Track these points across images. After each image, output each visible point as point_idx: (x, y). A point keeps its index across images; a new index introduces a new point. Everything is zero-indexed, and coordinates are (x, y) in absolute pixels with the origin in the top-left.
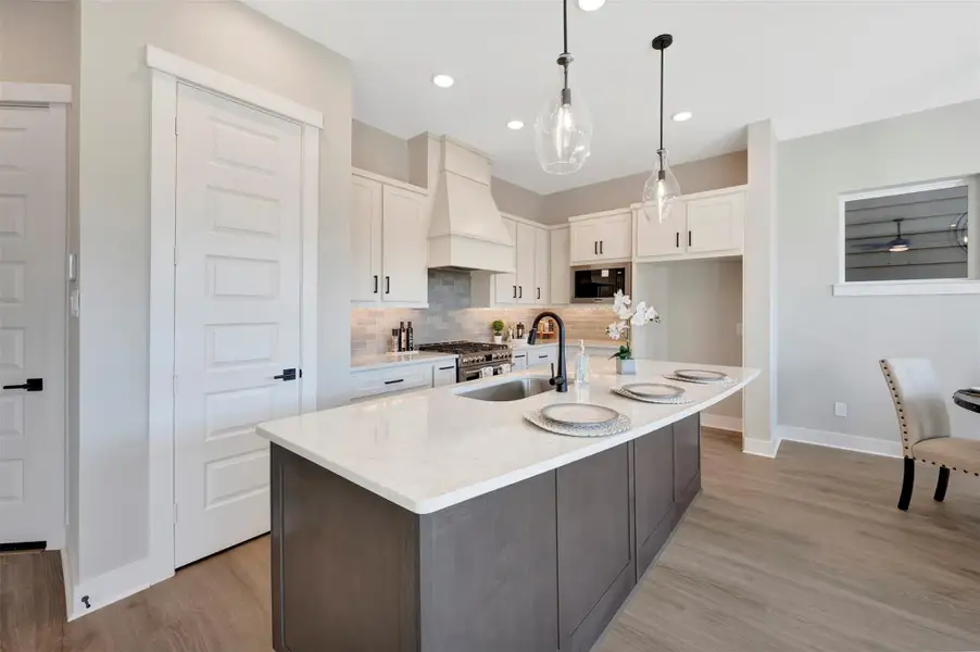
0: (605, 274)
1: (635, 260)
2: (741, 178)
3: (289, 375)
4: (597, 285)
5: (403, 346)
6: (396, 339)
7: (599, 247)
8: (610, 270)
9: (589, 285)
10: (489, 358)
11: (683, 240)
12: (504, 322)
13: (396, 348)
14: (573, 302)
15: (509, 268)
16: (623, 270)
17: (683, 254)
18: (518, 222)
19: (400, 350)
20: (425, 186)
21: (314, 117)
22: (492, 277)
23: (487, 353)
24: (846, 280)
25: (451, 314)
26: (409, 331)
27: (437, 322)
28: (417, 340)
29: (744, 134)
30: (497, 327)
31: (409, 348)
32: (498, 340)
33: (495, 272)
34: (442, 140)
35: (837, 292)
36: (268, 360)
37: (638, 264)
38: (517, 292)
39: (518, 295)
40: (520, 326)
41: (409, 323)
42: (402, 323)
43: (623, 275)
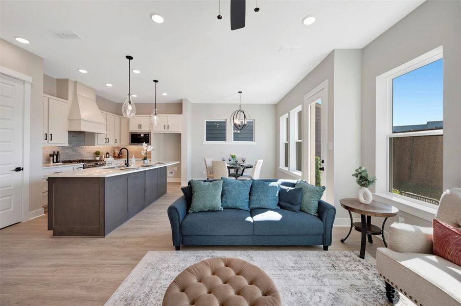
0: (142, 135)
1: (152, 132)
2: (180, 112)
3: (18, 169)
4: (139, 139)
5: (55, 161)
6: (52, 158)
7: (140, 126)
8: (144, 135)
9: (136, 139)
10: (97, 164)
11: (166, 127)
12: (100, 152)
13: (52, 162)
14: (130, 144)
15: (104, 132)
16: (148, 135)
17: (166, 131)
18: (107, 114)
19: (54, 162)
20: (67, 100)
21: (29, 79)
22: (96, 134)
23: (96, 163)
24: (207, 140)
25: (76, 148)
26: (58, 155)
27: (70, 151)
28: (61, 158)
29: (182, 100)
30: (97, 154)
31: (57, 162)
32: (98, 158)
33: (97, 133)
34: (75, 83)
35: (204, 143)
36: (10, 164)
37: (154, 133)
38: (107, 140)
39: (107, 141)
40: (107, 153)
41: (58, 152)
42: (54, 152)
43: (148, 136)
